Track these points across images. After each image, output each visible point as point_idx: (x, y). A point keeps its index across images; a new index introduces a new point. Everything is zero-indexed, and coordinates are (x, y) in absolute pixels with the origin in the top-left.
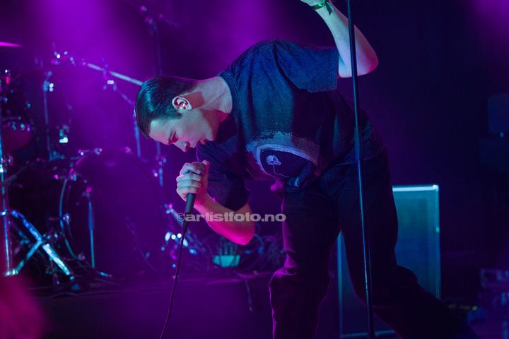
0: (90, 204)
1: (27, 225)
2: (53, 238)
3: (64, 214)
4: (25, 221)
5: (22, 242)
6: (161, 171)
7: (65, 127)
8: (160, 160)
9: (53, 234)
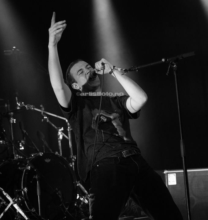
0: (38, 182)
1: (5, 194)
2: (18, 200)
3: (24, 187)
4: (4, 192)
5: (2, 203)
6: (73, 164)
7: (22, 142)
8: (73, 158)
9: (18, 198)
